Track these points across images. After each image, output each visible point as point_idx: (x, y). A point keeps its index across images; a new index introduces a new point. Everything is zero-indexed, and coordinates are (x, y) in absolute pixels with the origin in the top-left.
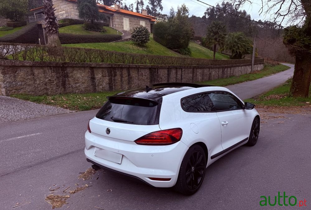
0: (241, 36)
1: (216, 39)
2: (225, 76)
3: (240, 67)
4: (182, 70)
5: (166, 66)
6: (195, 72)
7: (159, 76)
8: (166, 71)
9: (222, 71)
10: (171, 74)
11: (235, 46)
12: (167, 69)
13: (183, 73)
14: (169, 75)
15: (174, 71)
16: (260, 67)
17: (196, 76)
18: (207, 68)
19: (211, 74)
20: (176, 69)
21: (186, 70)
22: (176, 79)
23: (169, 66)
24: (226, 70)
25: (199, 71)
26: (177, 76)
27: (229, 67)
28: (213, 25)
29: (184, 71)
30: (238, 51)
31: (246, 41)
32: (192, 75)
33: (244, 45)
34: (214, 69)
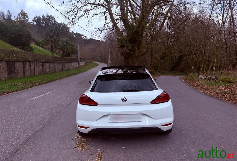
0: (68, 41)
1: (52, 41)
2: (64, 69)
3: (72, 63)
4: (34, 64)
5: (21, 60)
6: (44, 65)
7: (15, 68)
8: (21, 64)
9: (62, 66)
10: (26, 67)
11: (65, 48)
12: (22, 62)
13: (35, 66)
14: (24, 67)
15: (28, 65)
16: (83, 64)
17: (45, 69)
18: (52, 63)
19: (55, 67)
20: (30, 63)
21: (37, 64)
22: (30, 71)
23: (24, 60)
24: (64, 65)
25: (47, 65)
26: (31, 69)
27: (66, 63)
28: (49, 30)
29: (36, 64)
30: (68, 51)
31: (72, 45)
32: (42, 67)
33: (71, 47)
34: (57, 64)
